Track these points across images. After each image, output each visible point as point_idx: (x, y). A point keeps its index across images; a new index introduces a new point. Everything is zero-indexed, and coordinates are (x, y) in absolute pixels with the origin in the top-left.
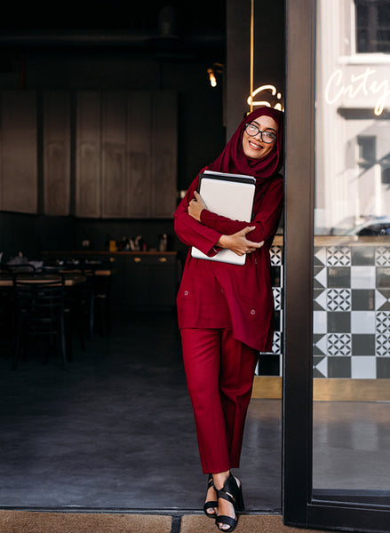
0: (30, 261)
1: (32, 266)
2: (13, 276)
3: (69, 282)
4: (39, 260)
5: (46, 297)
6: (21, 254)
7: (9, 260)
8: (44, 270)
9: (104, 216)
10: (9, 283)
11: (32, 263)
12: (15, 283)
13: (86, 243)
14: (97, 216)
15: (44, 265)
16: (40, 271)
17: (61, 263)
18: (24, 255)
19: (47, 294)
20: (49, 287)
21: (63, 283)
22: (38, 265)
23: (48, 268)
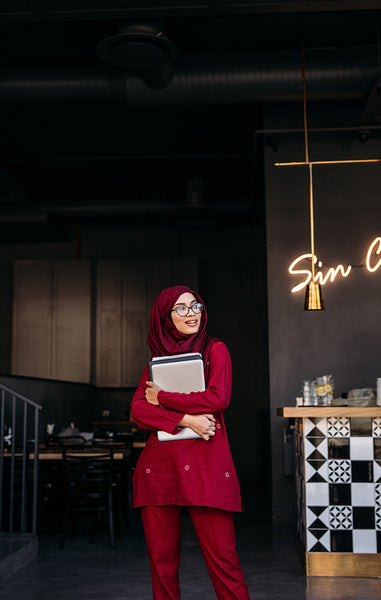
0: (81, 431)
1: (83, 438)
2: (63, 449)
3: (118, 456)
4: (89, 431)
5: (95, 471)
6: (72, 425)
7: (61, 431)
8: (94, 442)
9: (125, 386)
10: (59, 456)
11: (82, 434)
12: (64, 456)
13: (106, 413)
14: (118, 385)
15: (95, 437)
16: (90, 443)
17: (111, 435)
18: (75, 426)
19: (97, 468)
20: (97, 461)
21: (112, 456)
22: (89, 436)
23: (98, 440)
